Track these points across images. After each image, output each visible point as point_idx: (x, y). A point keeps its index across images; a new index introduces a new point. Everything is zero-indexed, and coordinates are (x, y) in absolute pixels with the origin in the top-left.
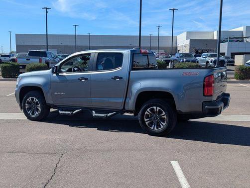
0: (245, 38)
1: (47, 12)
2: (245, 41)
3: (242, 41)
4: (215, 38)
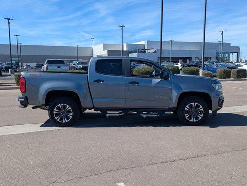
0: (147, 49)
1: (9, 23)
3: (145, 52)
4: (125, 49)
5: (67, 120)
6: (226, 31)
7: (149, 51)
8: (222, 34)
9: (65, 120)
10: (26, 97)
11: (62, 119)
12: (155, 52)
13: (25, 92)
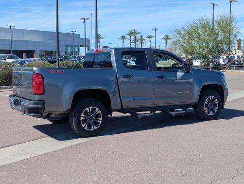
5: (96, 127)
8: (84, 22)
9: (94, 128)
10: (44, 101)
11: (89, 127)
13: (43, 94)
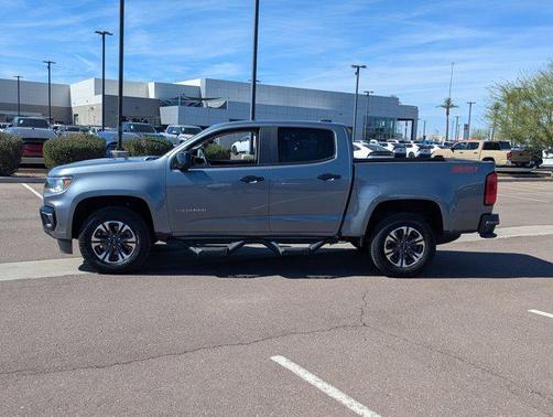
0: (206, 99)
2: (205, 106)
3: (200, 105)
4: (152, 96)
6: (364, 67)
7: (210, 104)
8: (357, 73)
12: (224, 107)
